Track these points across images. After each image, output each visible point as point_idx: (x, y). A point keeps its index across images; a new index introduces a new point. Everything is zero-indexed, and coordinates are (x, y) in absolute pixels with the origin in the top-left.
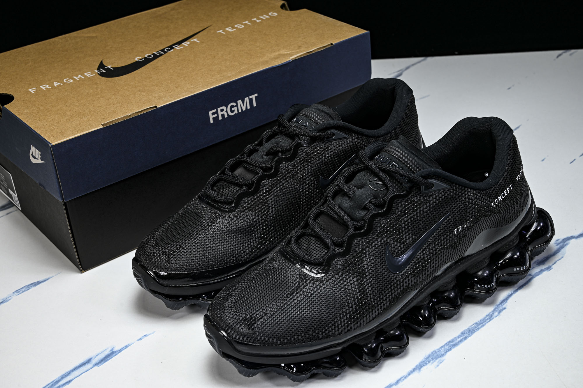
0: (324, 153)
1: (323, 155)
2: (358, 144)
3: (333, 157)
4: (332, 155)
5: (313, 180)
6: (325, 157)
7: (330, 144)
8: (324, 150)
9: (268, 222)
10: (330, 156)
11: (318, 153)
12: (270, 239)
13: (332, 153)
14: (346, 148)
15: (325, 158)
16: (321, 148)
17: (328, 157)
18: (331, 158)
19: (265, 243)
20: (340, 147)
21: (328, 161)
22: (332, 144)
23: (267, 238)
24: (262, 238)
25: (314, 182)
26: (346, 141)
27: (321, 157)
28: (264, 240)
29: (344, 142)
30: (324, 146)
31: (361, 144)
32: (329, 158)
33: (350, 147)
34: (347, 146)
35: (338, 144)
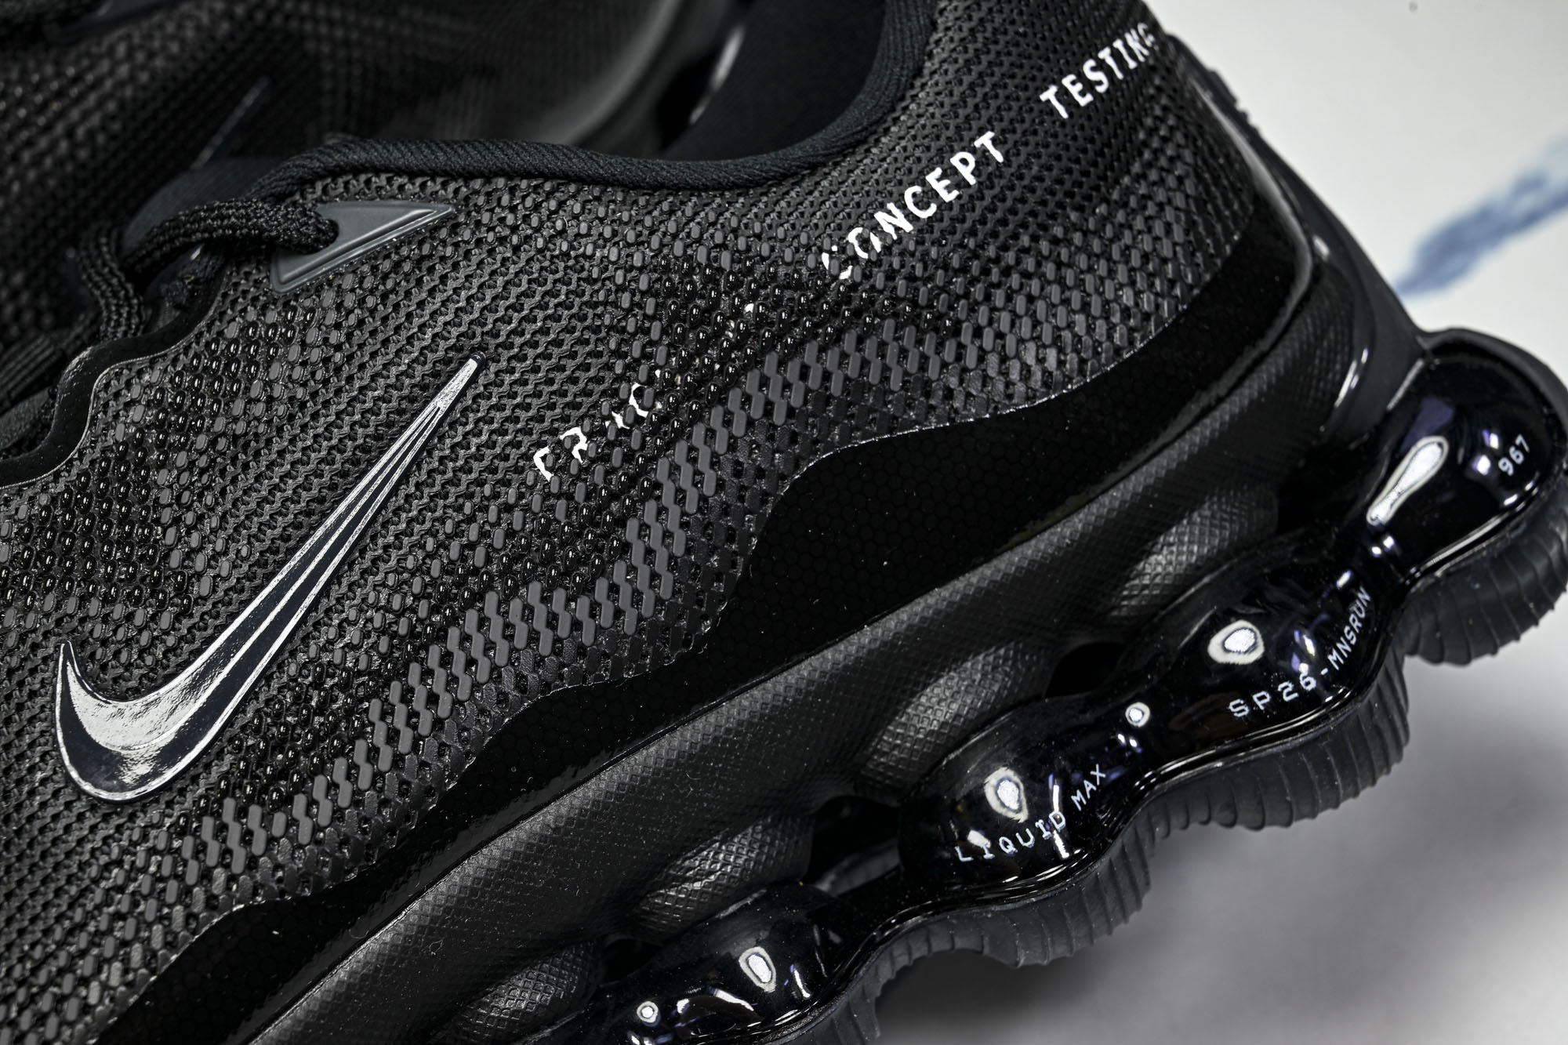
0: (61, 114)
1: (60, 128)
2: (269, 17)
3: (124, 128)
4: (113, 118)
5: (27, 284)
6: (70, 134)
7: (89, 54)
8: (59, 94)
10: (103, 128)
11: (25, 124)
13: (111, 106)
14: (193, 58)
15: (74, 146)
16: (38, 88)
17: (91, 134)
18: (113, 137)
20: (159, 62)
21: (93, 156)
22: (104, 48)
25: (36, 295)
26: (190, 17)
27: (43, 143)
29: (180, 27)
30: (49, 70)
31: (288, 17)
32: (101, 139)
33: (223, 49)
34: (203, 48)
35: (141, 47)
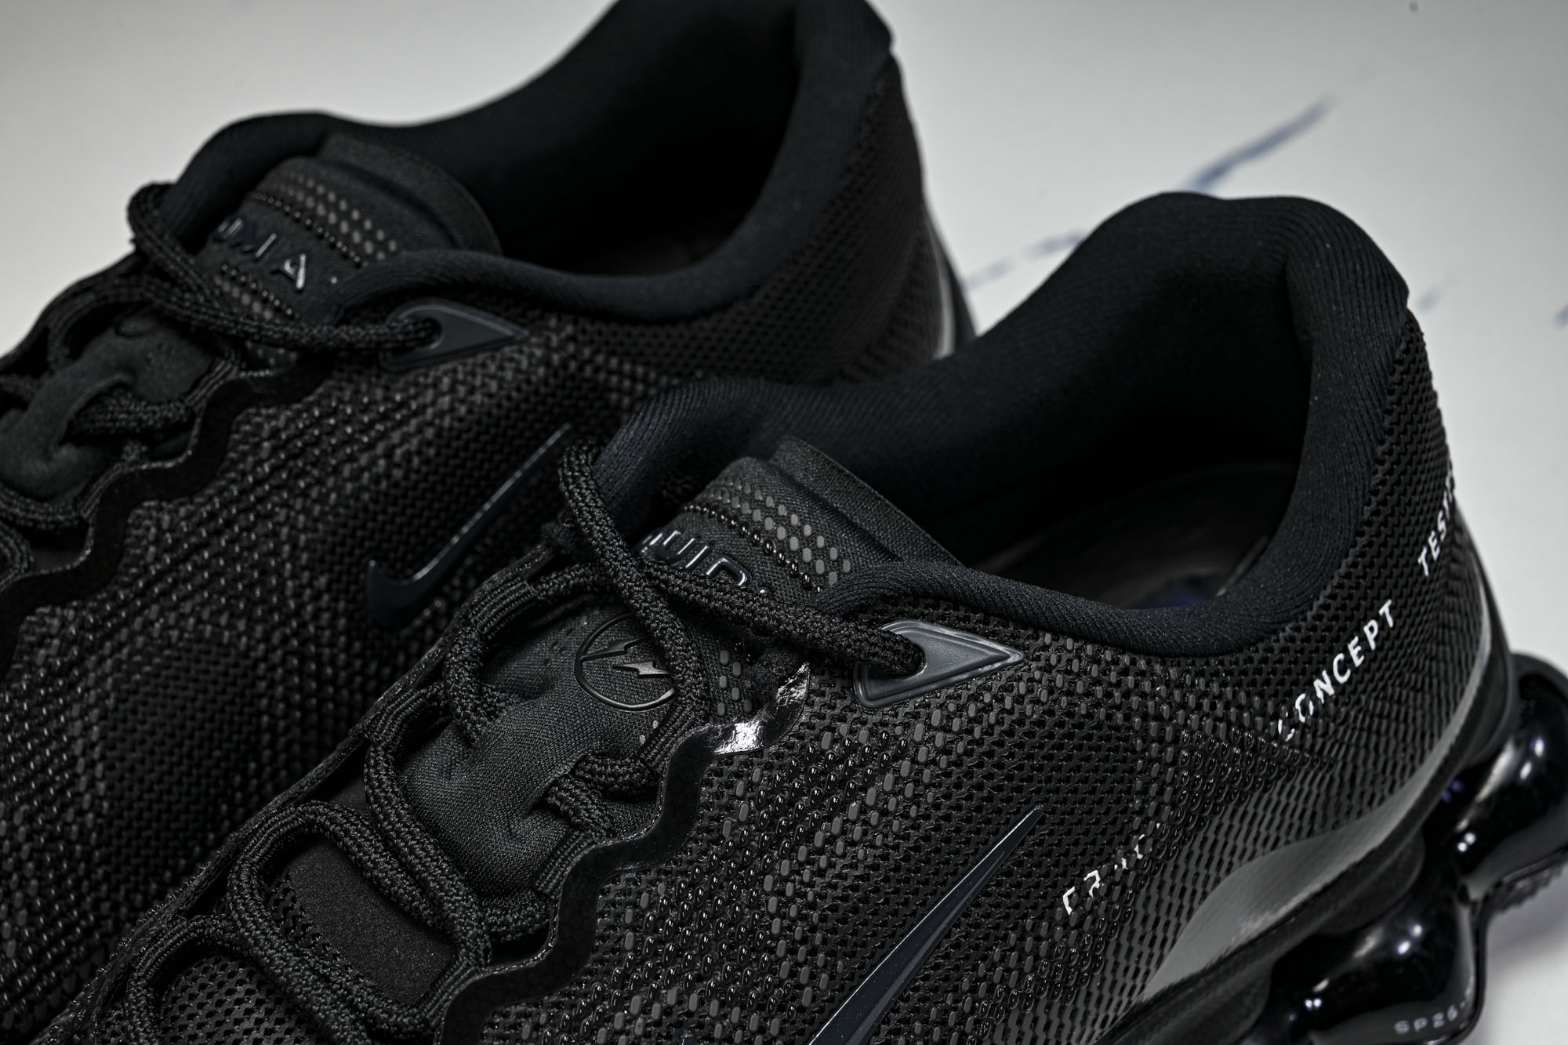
0: (383, 436)
1: (380, 448)
2: (581, 369)
3: (438, 454)
4: (429, 444)
5: (328, 589)
6: (389, 454)
7: (416, 384)
8: (384, 417)
9: (69, 843)
10: (419, 453)
11: (349, 440)
12: (88, 932)
13: (430, 433)
14: (509, 398)
15: (391, 465)
16: (366, 409)
17: (407, 457)
18: (427, 461)
19: (58, 959)
20: (478, 398)
21: (406, 477)
22: (430, 380)
23: (69, 929)
24: (39, 934)
25: (336, 600)
26: (511, 360)
27: (364, 459)
28: (53, 942)
29: (501, 368)
30: (379, 393)
31: (597, 370)
32: (416, 461)
33: (536, 392)
34: (519, 389)
35: (463, 383)
